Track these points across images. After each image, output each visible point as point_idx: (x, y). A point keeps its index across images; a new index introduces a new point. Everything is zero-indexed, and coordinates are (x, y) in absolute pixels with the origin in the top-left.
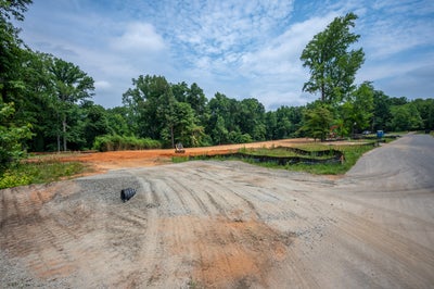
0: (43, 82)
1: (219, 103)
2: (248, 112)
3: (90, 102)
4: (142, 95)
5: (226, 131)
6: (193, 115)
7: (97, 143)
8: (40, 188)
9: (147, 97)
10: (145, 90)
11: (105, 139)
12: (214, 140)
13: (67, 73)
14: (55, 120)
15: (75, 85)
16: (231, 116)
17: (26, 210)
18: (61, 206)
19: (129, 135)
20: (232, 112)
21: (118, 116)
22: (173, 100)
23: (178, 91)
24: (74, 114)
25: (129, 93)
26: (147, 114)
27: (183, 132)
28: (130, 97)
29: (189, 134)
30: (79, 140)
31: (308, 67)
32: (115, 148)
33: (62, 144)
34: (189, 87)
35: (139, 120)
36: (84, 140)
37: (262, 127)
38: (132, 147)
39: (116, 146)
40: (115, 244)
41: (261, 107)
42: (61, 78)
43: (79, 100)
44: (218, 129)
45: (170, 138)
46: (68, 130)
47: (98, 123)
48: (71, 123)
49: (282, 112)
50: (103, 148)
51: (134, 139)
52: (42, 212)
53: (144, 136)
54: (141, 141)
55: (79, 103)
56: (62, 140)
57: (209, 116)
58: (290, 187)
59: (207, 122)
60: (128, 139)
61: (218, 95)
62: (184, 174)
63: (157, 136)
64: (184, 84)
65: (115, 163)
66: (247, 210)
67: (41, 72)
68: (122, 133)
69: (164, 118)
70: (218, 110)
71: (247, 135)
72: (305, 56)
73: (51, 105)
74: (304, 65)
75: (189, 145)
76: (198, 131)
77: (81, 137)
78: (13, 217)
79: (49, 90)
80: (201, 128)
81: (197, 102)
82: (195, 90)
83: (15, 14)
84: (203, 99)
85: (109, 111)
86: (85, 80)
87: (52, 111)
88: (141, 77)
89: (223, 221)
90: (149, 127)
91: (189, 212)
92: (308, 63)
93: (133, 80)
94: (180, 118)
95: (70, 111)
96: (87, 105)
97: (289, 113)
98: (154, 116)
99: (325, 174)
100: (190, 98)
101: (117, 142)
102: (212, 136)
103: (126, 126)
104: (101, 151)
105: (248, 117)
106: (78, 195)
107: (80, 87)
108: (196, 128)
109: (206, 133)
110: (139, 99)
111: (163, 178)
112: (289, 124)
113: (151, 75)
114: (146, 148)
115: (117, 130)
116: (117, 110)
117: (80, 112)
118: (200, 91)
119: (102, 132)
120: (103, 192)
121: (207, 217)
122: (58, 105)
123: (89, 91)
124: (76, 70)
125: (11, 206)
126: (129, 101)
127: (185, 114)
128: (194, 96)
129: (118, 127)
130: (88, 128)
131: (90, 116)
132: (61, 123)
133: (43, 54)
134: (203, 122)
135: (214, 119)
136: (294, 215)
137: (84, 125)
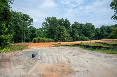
0: (19, 21)
1: (76, 25)
2: (88, 28)
3: (32, 26)
4: (48, 24)
5: (78, 36)
6: (65, 30)
7: (33, 40)
8: (12, 53)
9: (49, 24)
10: (49, 22)
11: (36, 39)
12: (74, 40)
13: (26, 18)
14: (22, 32)
15: (28, 21)
16: (80, 30)
17: (7, 58)
18: (16, 58)
19: (43, 37)
20: (81, 29)
21: (40, 31)
22: (58, 25)
23: (60, 22)
24: (27, 30)
25: (44, 23)
26: (50, 30)
27: (62, 36)
28: (44, 24)
29: (64, 37)
30: (28, 39)
31: (113, 9)
32: (39, 42)
33: (23, 40)
34: (64, 20)
35: (47, 32)
36: (30, 39)
37: (94, 34)
38: (44, 41)
39: (39, 41)
40: (24, 68)
41: (93, 26)
42: (24, 19)
43: (29, 26)
44: (75, 35)
45: (57, 38)
46: (25, 36)
47: (34, 33)
48: (26, 33)
49: (103, 28)
50: (35, 42)
51: (45, 39)
52: (11, 59)
53: (48, 38)
54: (47, 40)
55: (29, 27)
56: (23, 39)
57: (71, 30)
58: (89, 57)
59: (71, 33)
60: (43, 38)
61: (75, 22)
62: (54, 51)
63: (53, 38)
64: (62, 19)
65: (37, 47)
66: (67, 63)
67: (18, 18)
68: (41, 36)
69: (55, 31)
70: (75, 28)
71: (87, 38)
72: (112, 5)
73: (21, 28)
74: (112, 9)
75: (64, 41)
76: (67, 36)
77: (29, 38)
78: (4, 60)
79: (21, 23)
80: (68, 35)
81: (67, 25)
82: (67, 21)
83: (11, 2)
84: (69, 24)
85: (38, 29)
86: (31, 20)
87: (21, 30)
88: (48, 18)
89: (58, 66)
90: (50, 34)
91: (49, 62)
92: (113, 8)
93: (45, 19)
94: (61, 31)
95: (26, 30)
96: (31, 28)
97: (106, 28)
98: (52, 31)
99: (111, 53)
100: (64, 24)
101: (39, 40)
102: (73, 38)
103: (43, 34)
104: (35, 43)
105: (87, 30)
106: (21, 55)
107: (29, 22)
108: (66, 35)
109: (71, 36)
110: (47, 25)
111: (46, 52)
112: (106, 33)
113: (51, 17)
114: (49, 42)
115: (39, 36)
116: (40, 29)
117: (29, 30)
118: (68, 21)
119: (35, 36)
120: (28, 55)
121: (53, 64)
122: (23, 28)
123: (32, 23)
124: (28, 16)
125: (4, 57)
126: (44, 26)
127: (63, 30)
128: (66, 23)
129: (40, 35)
130: (31, 35)
131: (32, 31)
132: (23, 34)
133: (19, 13)
134: (69, 33)
135: (74, 31)
136: (83, 66)
137: (30, 34)
